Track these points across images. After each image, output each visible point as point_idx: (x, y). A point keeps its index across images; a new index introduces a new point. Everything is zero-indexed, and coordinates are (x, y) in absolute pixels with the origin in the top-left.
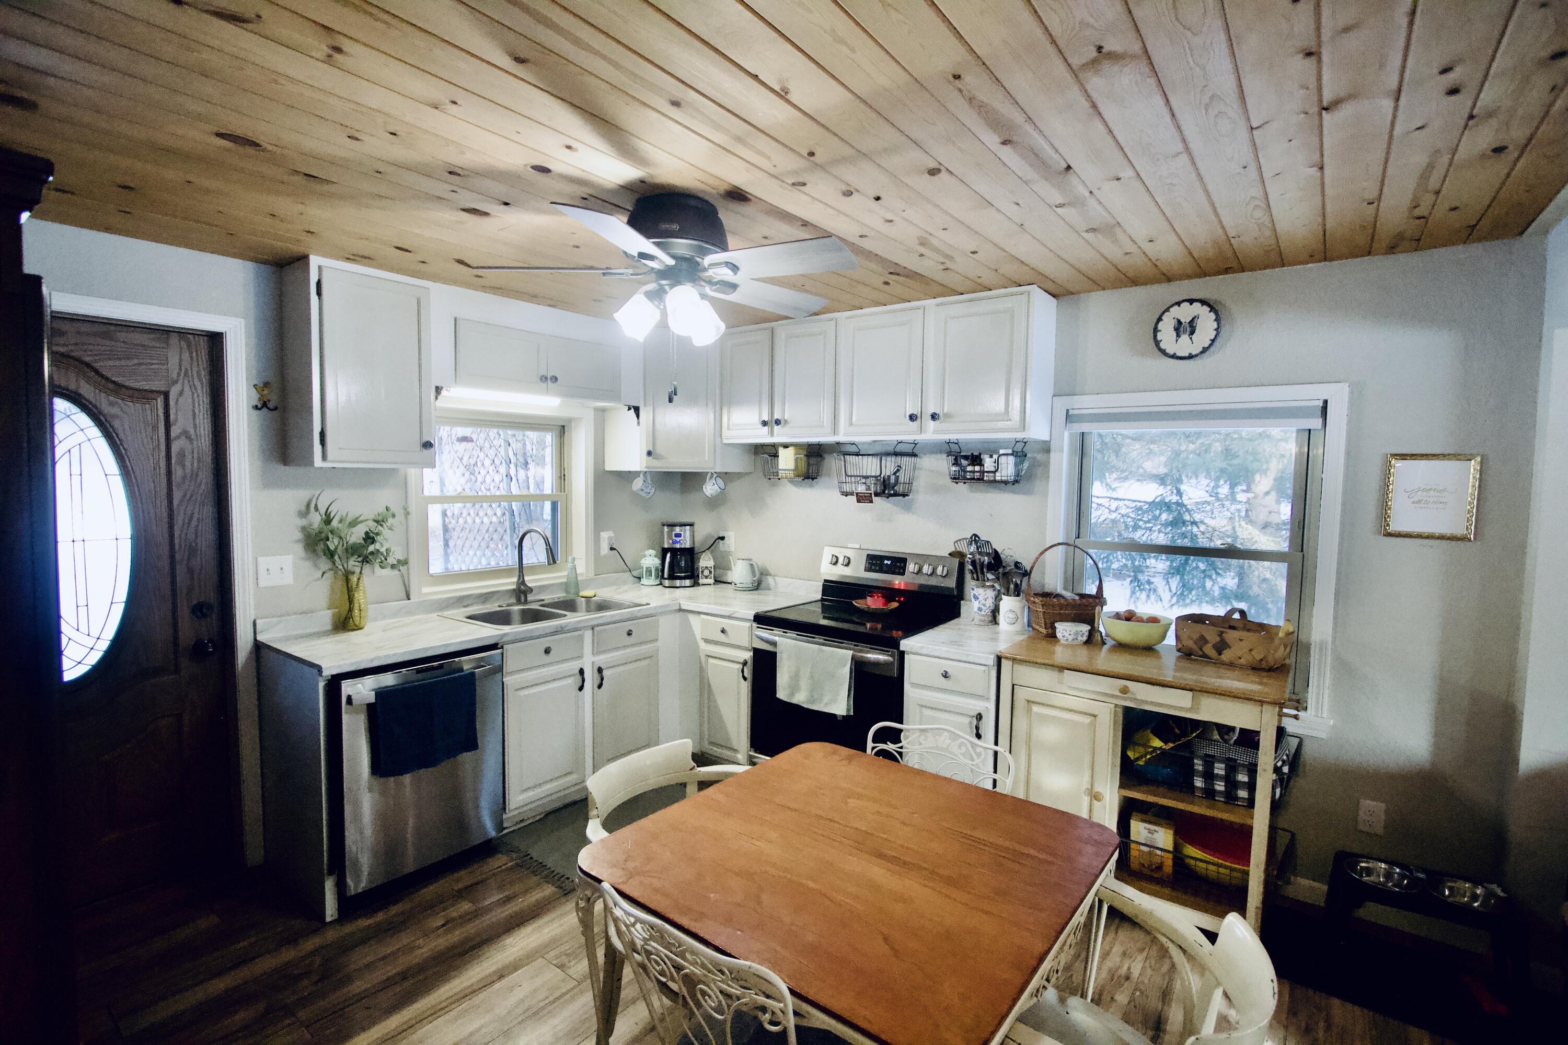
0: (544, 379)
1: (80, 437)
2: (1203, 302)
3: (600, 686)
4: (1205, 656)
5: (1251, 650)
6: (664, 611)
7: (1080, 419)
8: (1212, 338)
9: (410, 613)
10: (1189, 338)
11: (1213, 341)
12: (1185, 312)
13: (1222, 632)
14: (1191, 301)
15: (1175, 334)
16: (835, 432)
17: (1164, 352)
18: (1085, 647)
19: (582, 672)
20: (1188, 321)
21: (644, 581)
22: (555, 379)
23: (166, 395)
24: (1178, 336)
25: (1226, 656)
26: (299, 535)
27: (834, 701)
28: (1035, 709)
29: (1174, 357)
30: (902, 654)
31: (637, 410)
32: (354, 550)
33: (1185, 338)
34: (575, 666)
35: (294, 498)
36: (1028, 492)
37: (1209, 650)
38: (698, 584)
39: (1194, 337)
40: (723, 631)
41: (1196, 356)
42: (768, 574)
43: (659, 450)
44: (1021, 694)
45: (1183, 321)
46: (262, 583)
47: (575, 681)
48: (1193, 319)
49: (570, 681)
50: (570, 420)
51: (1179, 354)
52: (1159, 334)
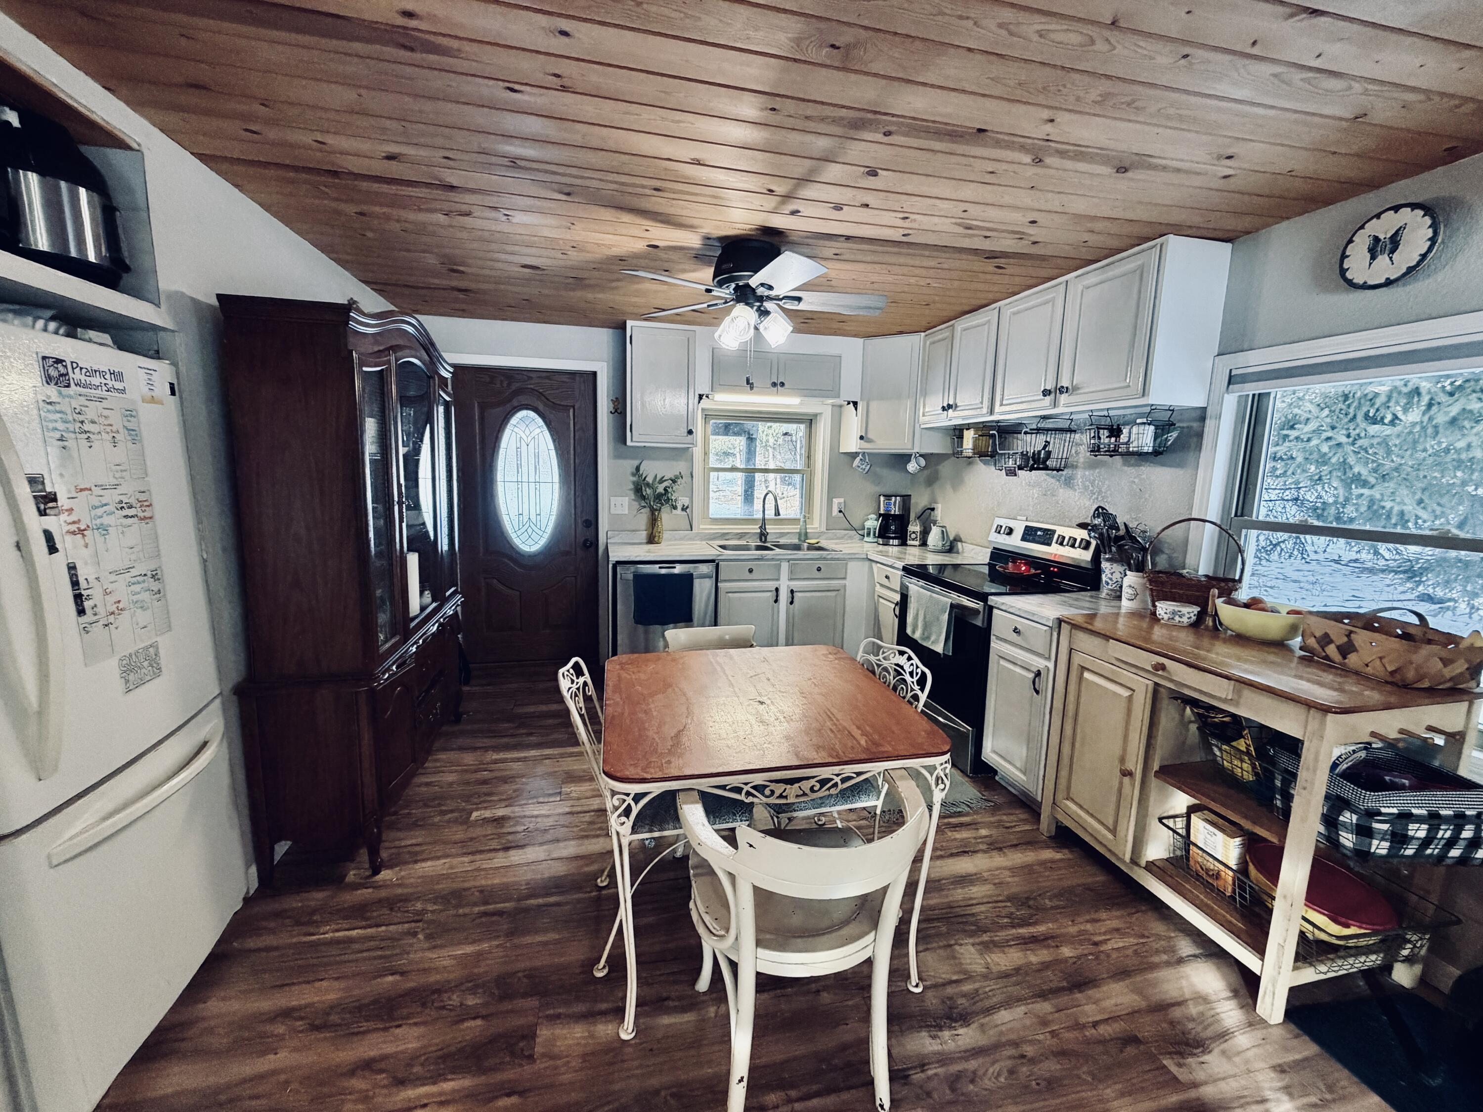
0: (774, 384)
1: (538, 430)
2: (1414, 206)
3: (792, 603)
4: (1327, 658)
5: (1381, 658)
6: (853, 558)
7: (1244, 379)
8: (1423, 252)
9: (691, 539)
10: (1387, 259)
11: (1424, 256)
12: (1383, 227)
13: (1351, 632)
14: (1396, 209)
15: (1368, 255)
16: (992, 412)
17: (1351, 284)
18: (1191, 630)
19: (777, 590)
20: (1389, 236)
21: (866, 539)
22: (782, 384)
23: (574, 407)
24: (1373, 258)
25: (1353, 660)
26: (632, 486)
27: (935, 642)
28: (1087, 675)
29: (1365, 287)
30: (991, 608)
31: (855, 404)
32: (658, 497)
33: (1383, 260)
34: (772, 585)
35: (629, 465)
36: (1180, 465)
37: (1331, 650)
38: (906, 545)
39: (1395, 256)
40: (887, 577)
41: (1397, 280)
42: (961, 541)
43: (871, 435)
44: (1077, 659)
45: (1382, 237)
46: (613, 512)
47: (771, 596)
48: (1397, 232)
49: (769, 594)
50: (816, 415)
51: (1371, 282)
52: (1346, 261)
